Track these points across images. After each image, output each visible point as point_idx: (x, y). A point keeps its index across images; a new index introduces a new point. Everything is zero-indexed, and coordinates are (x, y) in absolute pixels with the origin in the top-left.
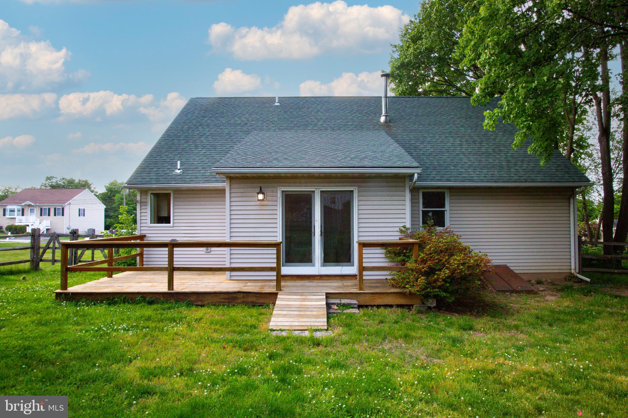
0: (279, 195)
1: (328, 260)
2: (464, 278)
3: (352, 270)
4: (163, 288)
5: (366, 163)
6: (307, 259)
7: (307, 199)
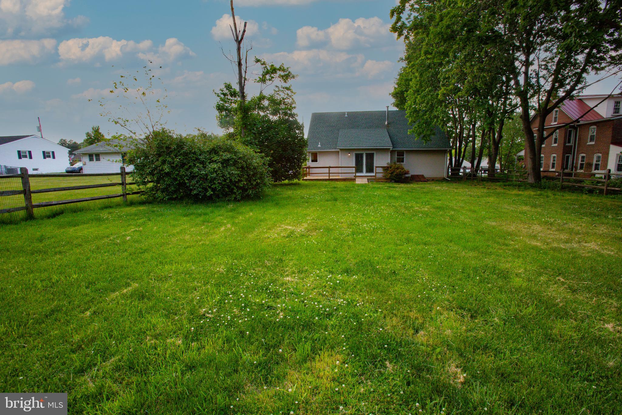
0: (354, 154)
1: (367, 172)
2: (400, 175)
3: (374, 174)
4: (328, 178)
5: (378, 145)
6: (361, 171)
7: (361, 155)
